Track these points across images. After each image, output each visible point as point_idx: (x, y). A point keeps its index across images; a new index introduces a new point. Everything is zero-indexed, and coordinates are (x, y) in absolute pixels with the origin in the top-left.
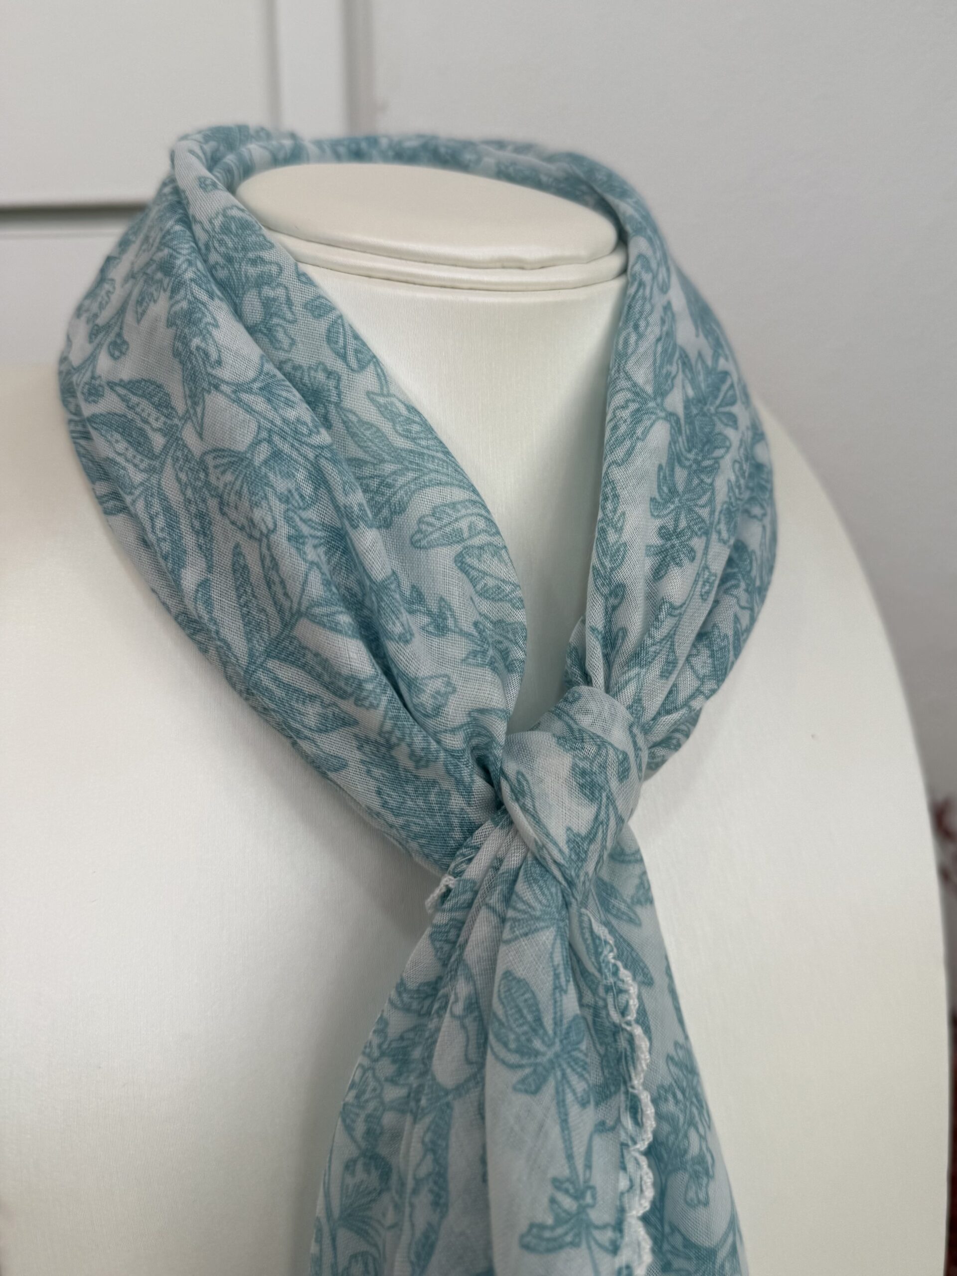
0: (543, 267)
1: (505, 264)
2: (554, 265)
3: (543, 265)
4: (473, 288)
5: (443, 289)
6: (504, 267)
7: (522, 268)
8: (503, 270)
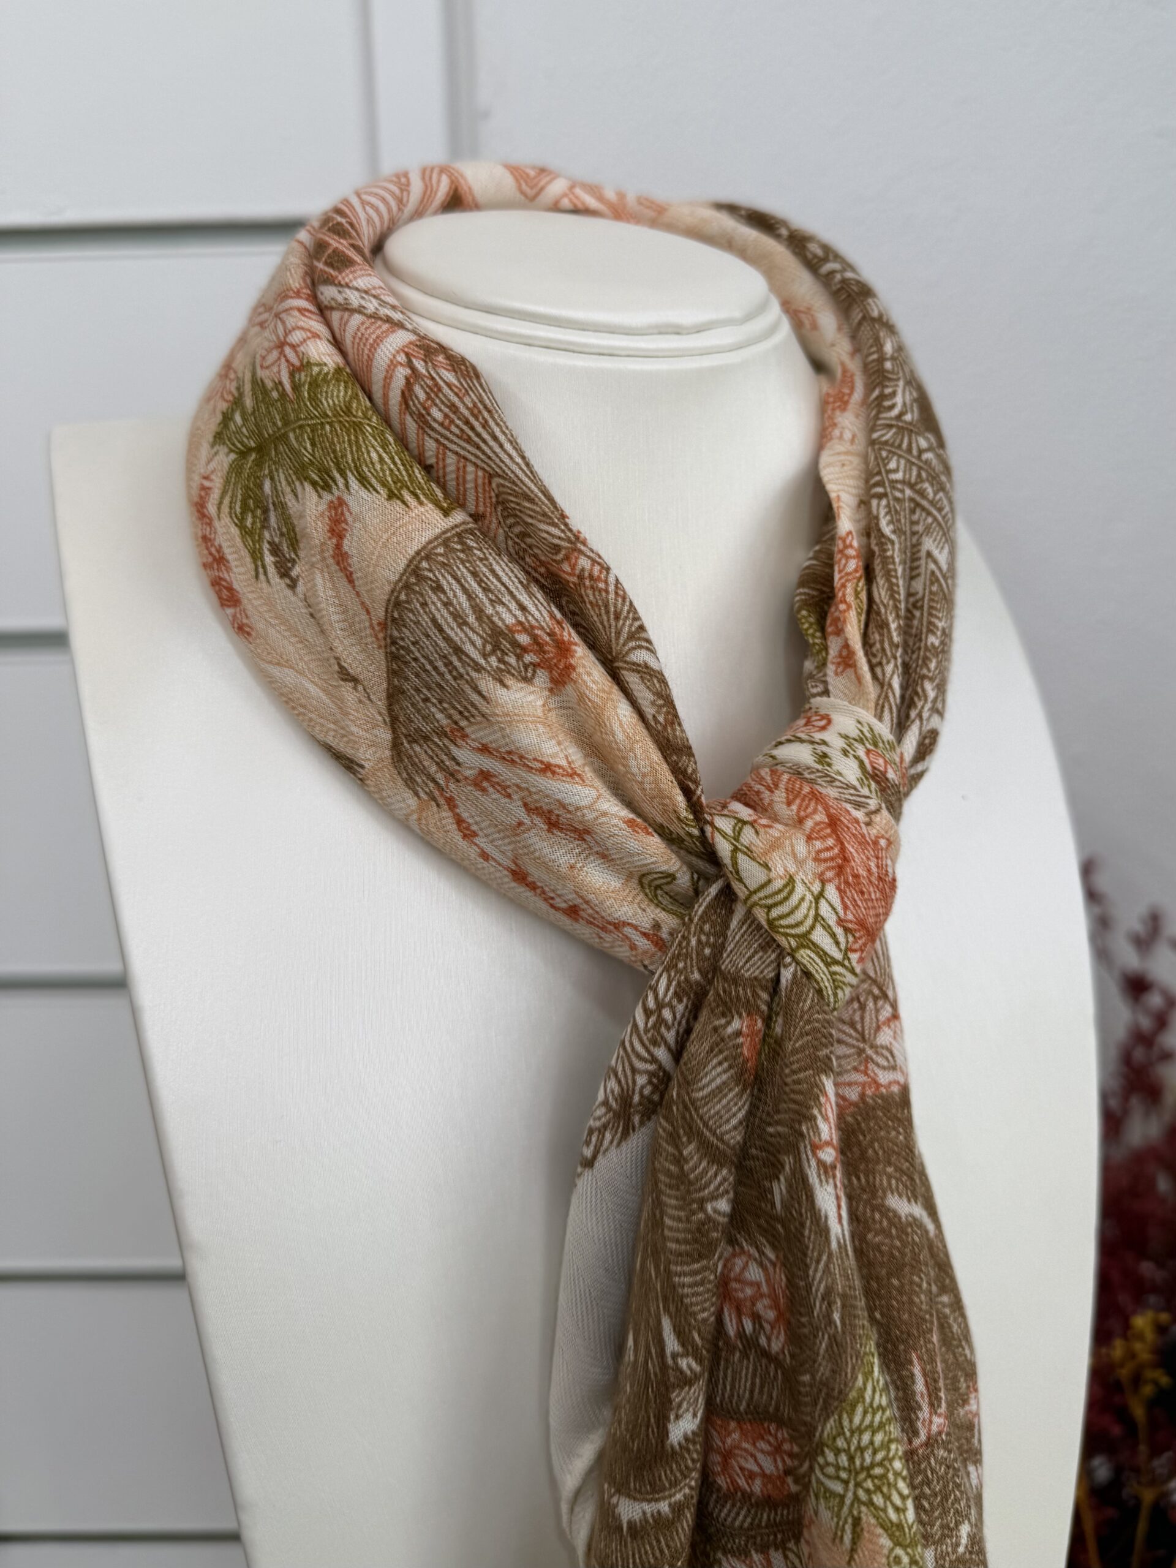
0: (698, 332)
1: (663, 330)
2: (709, 329)
3: (700, 329)
5: (602, 357)
6: (660, 333)
7: (678, 333)
8: (661, 336)
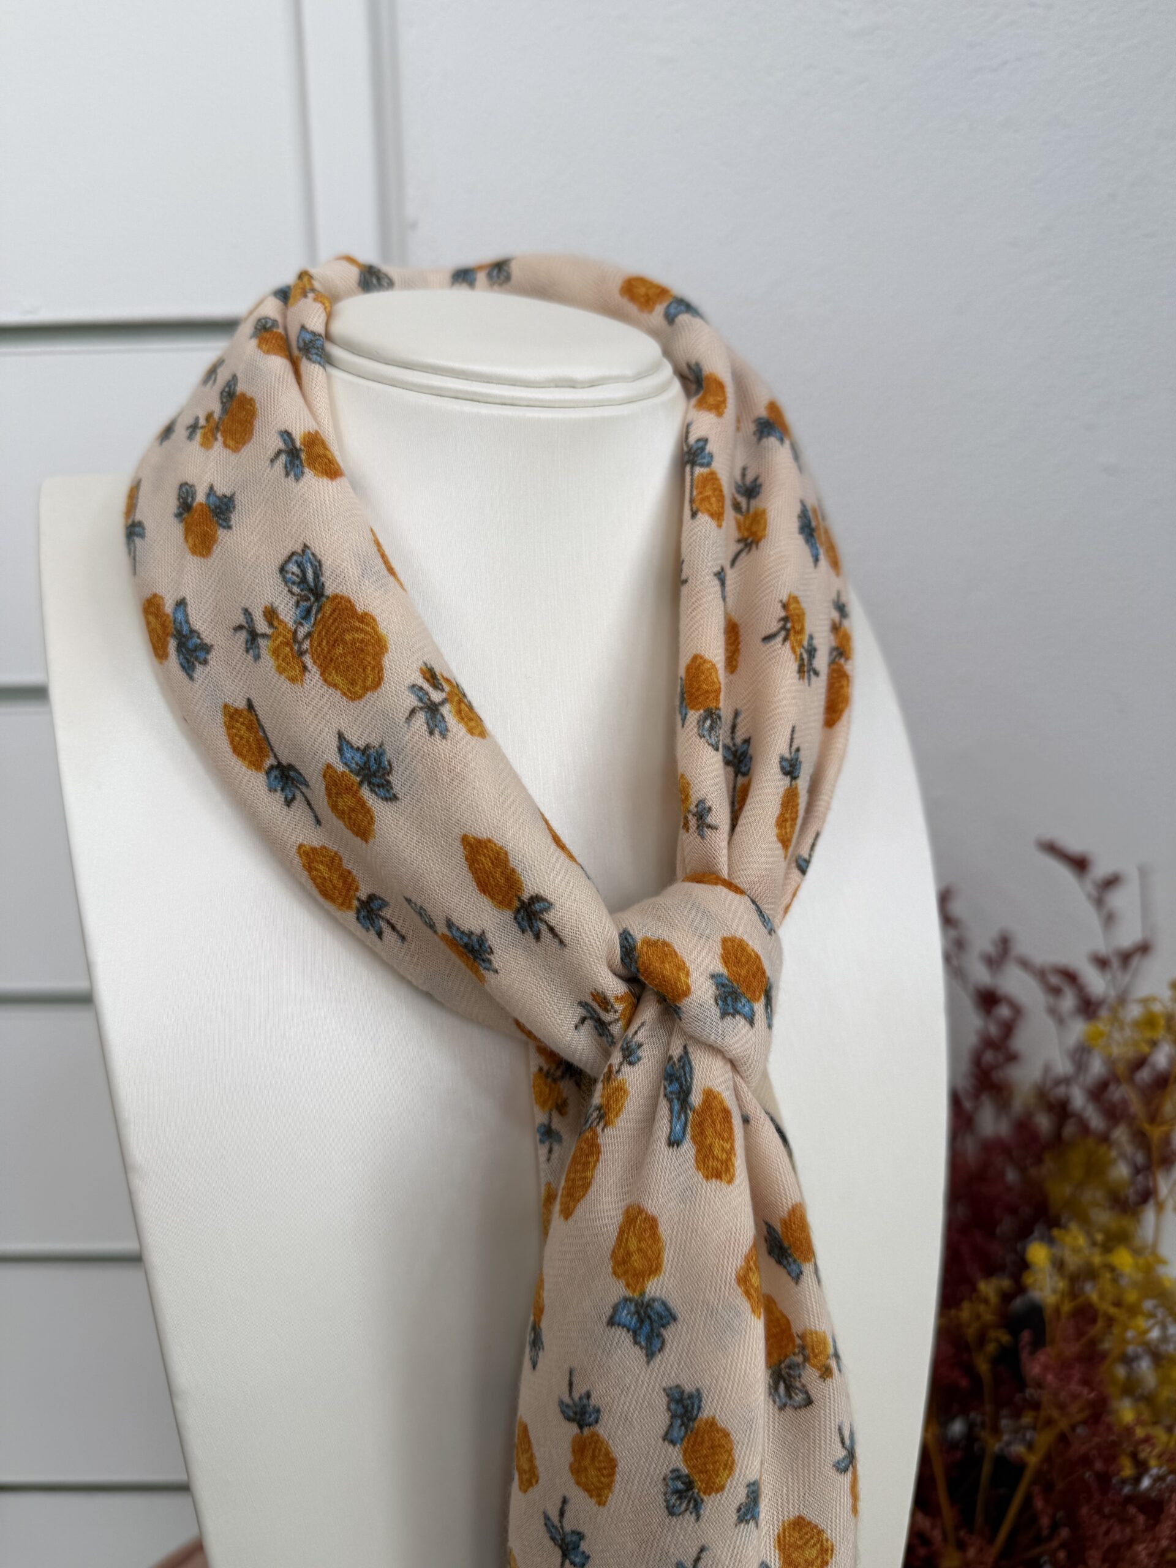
0: (591, 386)
1: (560, 383)
2: (602, 384)
4: (530, 404)
5: (504, 407)
6: (557, 386)
7: (574, 387)
8: (557, 389)
